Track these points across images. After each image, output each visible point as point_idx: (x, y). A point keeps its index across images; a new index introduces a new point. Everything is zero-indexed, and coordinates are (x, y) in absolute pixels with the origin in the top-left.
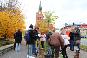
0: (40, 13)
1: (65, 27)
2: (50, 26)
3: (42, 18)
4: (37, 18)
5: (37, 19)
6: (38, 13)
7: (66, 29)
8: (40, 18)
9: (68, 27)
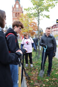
0: (17, 6)
1: (53, 26)
2: (33, 25)
3: (21, 14)
4: (14, 14)
5: (14, 16)
6: (15, 6)
7: (55, 28)
8: (19, 13)
9: (57, 26)
